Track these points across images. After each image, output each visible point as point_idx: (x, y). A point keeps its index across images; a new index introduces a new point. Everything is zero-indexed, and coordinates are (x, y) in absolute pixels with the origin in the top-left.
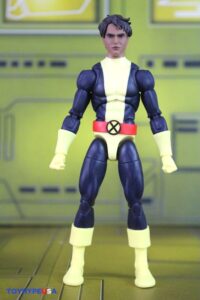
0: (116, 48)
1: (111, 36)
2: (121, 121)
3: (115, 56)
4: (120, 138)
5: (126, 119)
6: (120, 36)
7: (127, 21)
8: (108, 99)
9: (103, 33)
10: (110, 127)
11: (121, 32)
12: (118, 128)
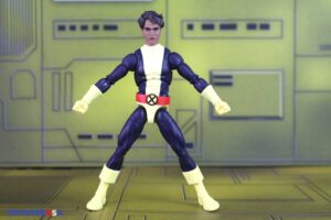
0: (152, 39)
1: (148, 29)
2: (158, 94)
3: (152, 45)
4: (157, 107)
5: (162, 93)
6: (156, 29)
7: (161, 17)
8: (147, 78)
9: (142, 26)
10: (149, 99)
11: (156, 26)
12: (155, 100)
